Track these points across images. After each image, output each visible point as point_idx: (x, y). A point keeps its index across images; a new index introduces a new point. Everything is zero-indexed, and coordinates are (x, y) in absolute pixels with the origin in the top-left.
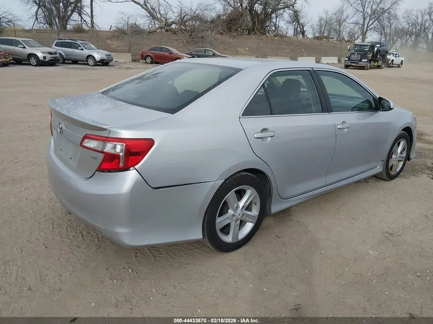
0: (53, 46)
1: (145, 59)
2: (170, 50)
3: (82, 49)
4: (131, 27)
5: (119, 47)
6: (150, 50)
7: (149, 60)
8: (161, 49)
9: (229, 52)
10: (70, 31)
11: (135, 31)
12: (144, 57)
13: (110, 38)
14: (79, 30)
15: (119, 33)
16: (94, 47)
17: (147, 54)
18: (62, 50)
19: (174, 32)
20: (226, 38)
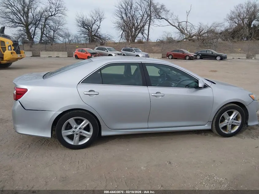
0: (122, 51)
1: (168, 57)
2: (183, 51)
3: (134, 52)
4: (168, 39)
5: (158, 50)
6: (172, 51)
7: (170, 57)
8: (178, 51)
9: (228, 51)
10: (136, 43)
11: (170, 41)
12: (168, 56)
13: (155, 46)
14: (140, 42)
15: (160, 43)
16: (141, 51)
17: (170, 54)
18: (125, 52)
19: (194, 41)
20: (229, 43)
